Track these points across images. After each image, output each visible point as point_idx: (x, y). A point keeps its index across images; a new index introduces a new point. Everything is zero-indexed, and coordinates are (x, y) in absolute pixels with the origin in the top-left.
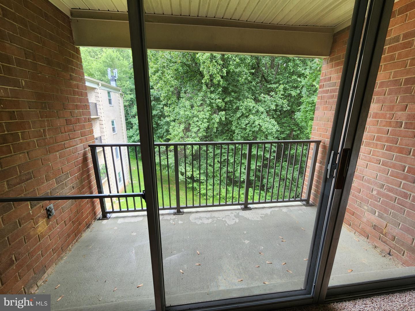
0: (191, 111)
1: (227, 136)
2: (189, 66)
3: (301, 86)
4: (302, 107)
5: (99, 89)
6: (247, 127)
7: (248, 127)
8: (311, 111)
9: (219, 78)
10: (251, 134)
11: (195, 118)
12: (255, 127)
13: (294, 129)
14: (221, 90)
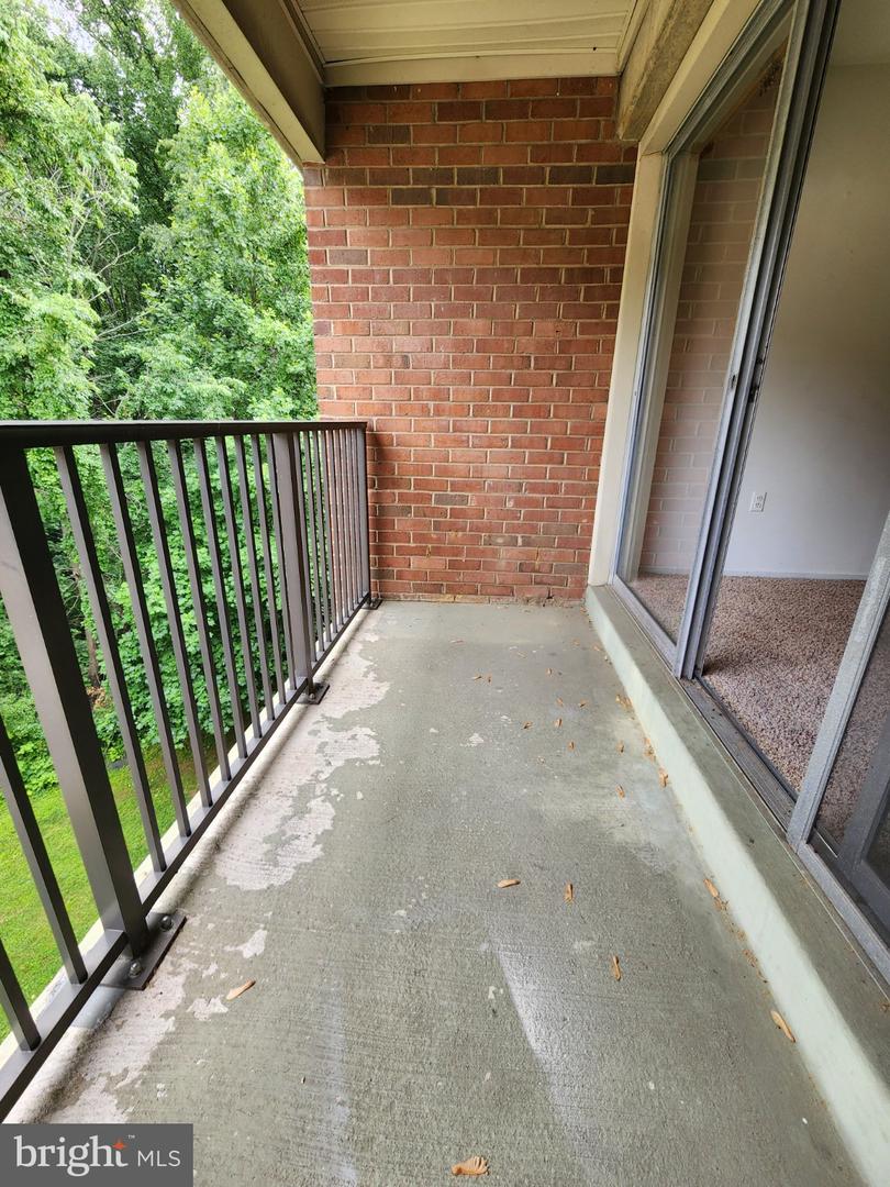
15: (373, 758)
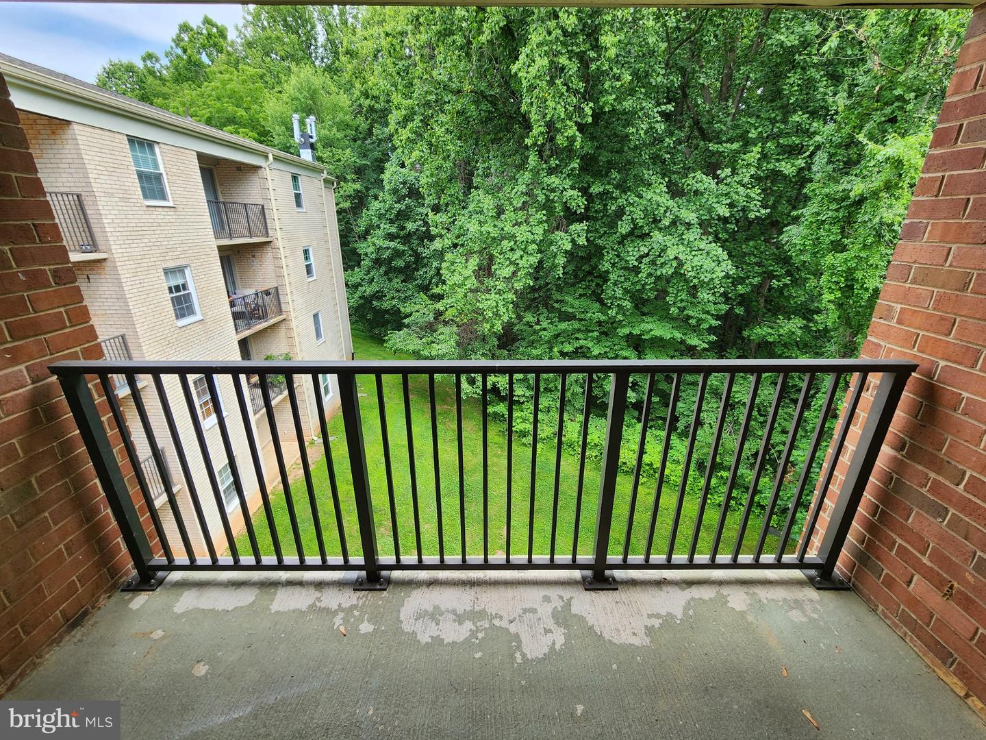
0: (496, 223)
1: (588, 287)
2: (493, 101)
3: (812, 148)
4: (808, 211)
5: (267, 169)
6: (642, 266)
7: (646, 264)
8: (834, 223)
9: (573, 131)
10: (650, 284)
11: (505, 243)
12: (663, 265)
13: (776, 271)
14: (576, 165)
15: (524, 655)
